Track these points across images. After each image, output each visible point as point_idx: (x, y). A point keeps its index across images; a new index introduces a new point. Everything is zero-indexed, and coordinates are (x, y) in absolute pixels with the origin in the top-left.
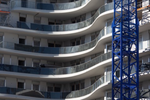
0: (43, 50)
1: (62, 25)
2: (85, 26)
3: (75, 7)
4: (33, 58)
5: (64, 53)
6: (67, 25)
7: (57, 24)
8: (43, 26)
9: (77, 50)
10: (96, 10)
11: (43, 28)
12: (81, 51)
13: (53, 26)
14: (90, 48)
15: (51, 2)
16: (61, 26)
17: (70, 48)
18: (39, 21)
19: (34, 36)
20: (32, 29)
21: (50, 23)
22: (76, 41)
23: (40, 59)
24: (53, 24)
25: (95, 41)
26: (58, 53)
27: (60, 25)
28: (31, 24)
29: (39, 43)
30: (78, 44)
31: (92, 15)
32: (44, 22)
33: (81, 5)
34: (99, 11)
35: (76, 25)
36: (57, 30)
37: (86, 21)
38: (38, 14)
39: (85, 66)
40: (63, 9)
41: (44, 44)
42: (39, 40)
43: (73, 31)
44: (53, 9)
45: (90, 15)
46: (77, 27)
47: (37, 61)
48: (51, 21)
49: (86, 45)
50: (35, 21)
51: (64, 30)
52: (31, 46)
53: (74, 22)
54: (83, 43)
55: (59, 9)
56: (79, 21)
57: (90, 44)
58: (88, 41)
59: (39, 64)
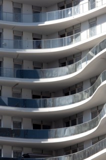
0: (26, 134)
1: (51, 99)
2: (82, 99)
3: (67, 74)
4: (13, 145)
5: (56, 137)
6: (57, 99)
7: (43, 97)
8: (25, 100)
9: (73, 132)
10: (97, 77)
11: (25, 104)
12: (78, 133)
13: (38, 100)
14: (90, 129)
15: (35, 68)
16: (49, 100)
17: (62, 129)
18: (20, 95)
19: (13, 116)
20: (10, 105)
21: (34, 97)
22: (70, 120)
23: (22, 146)
24: (39, 97)
25: (97, 119)
26: (47, 137)
27: (47, 99)
28: (9, 98)
29: (20, 124)
30: (74, 124)
31: (92, 84)
32: (27, 95)
33: (76, 71)
34: (101, 78)
35: (70, 98)
36: (45, 106)
37: (83, 92)
38: (17, 84)
39: (84, 153)
40: (52, 77)
41: (27, 126)
42: (19, 120)
43: (65, 105)
44: (38, 77)
45: (89, 84)
46: (71, 101)
47: (19, 149)
48: (35, 94)
49: (85, 125)
50: (14, 94)
51: (54, 106)
52: (10, 129)
53: (67, 94)
54: (81, 122)
55: (46, 77)
56: (73, 92)
57: (90, 123)
58: (87, 119)
59: (21, 153)
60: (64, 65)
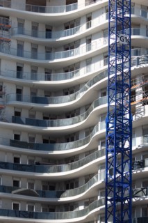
0: (38, 147)
1: (57, 120)
2: (79, 121)
3: (69, 101)
4: (29, 155)
5: (59, 150)
6: (61, 120)
7: (51, 119)
8: (38, 121)
9: (71, 146)
10: (90, 104)
11: (38, 123)
12: (75, 147)
13: (47, 121)
14: (84, 145)
15: (46, 96)
16: (55, 121)
17: (64, 144)
18: (34, 116)
19: (29, 132)
20: (27, 124)
21: (45, 118)
22: (70, 137)
23: (35, 156)
24: (48, 118)
25: (89, 137)
26: (53, 149)
27: (54, 120)
28: (26, 119)
29: (34, 139)
30: (72, 140)
31: (86, 110)
32: (39, 117)
33: (75, 99)
34: (93, 105)
35: (70, 120)
36: (52, 126)
37: (80, 116)
38: (33, 108)
39: (79, 163)
40: (58, 103)
41: (38, 140)
42: (33, 136)
43: (66, 126)
44: (47, 103)
45: (84, 109)
46: (71, 122)
47: (33, 158)
48: (46, 116)
49: (81, 141)
50: (30, 115)
51: (58, 126)
52: (26, 143)
53: (68, 117)
54: (77, 139)
55: (53, 103)
56: (73, 116)
57: (84, 140)
58: (82, 137)
59: (33, 161)
60: (66, 94)
